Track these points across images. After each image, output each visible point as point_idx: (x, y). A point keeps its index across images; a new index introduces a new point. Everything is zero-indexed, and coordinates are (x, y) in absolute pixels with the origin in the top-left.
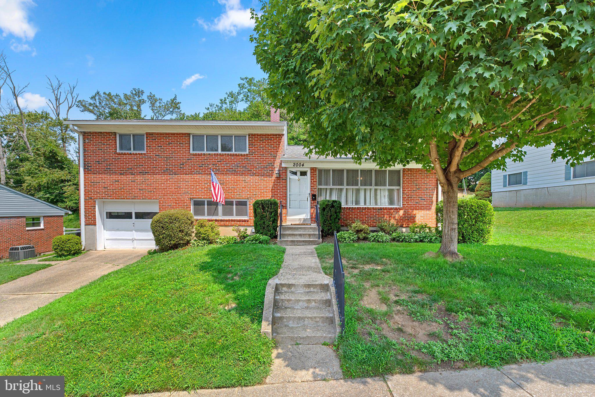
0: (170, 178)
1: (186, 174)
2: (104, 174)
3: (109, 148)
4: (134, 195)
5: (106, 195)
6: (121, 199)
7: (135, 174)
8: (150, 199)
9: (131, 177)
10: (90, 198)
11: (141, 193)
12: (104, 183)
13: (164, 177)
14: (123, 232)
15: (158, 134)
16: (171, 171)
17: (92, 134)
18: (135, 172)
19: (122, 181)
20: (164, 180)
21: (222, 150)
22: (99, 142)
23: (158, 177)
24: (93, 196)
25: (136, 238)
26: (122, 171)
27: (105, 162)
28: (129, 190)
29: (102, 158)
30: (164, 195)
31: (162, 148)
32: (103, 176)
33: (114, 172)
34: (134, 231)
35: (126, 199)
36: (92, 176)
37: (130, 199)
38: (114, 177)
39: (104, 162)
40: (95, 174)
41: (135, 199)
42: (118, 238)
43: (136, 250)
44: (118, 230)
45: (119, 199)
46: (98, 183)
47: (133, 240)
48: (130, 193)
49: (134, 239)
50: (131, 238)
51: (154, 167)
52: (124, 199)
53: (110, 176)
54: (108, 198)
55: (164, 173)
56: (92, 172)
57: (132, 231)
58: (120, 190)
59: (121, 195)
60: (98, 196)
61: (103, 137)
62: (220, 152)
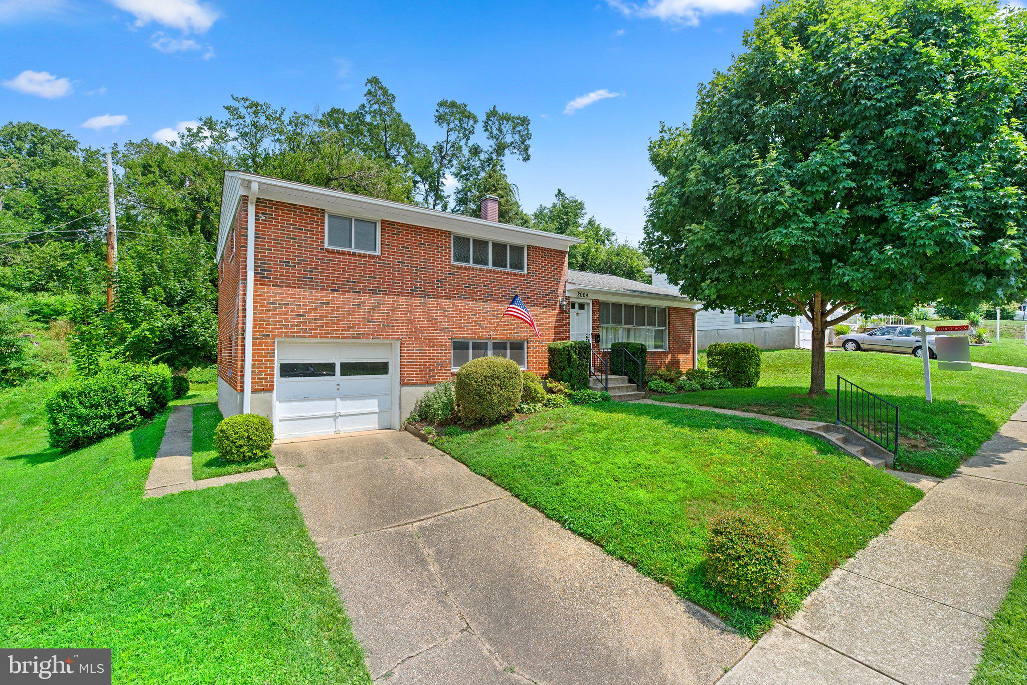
0: (421, 303)
1: (446, 298)
2: (298, 288)
3: (310, 238)
4: (356, 331)
5: (302, 329)
6: (332, 337)
7: (360, 292)
8: (386, 338)
9: (352, 297)
10: (264, 335)
11: (370, 328)
12: (296, 305)
13: (412, 301)
14: (317, 402)
15: (402, 225)
16: (423, 291)
17: (274, 205)
18: (362, 289)
19: (336, 304)
20: (411, 305)
21: (494, 265)
22: (291, 224)
23: (401, 299)
24: (272, 332)
25: (343, 412)
26: (336, 284)
27: (301, 264)
28: (348, 321)
29: (296, 256)
30: (410, 332)
31: (409, 251)
32: (296, 292)
33: (320, 286)
34: (338, 400)
35: (342, 338)
36: (272, 290)
37: (349, 337)
38: (320, 295)
39: (299, 263)
40: (278, 286)
41: (359, 338)
42: (305, 414)
43: (342, 435)
44: (305, 399)
45: (327, 337)
46: (285, 304)
47: (335, 417)
48: (351, 327)
49: (337, 415)
50: (332, 413)
51: (396, 283)
52: (338, 337)
53: (311, 292)
54: (305, 337)
55: (411, 294)
56: (272, 282)
57: (334, 399)
58: (331, 320)
59: (331, 330)
60: (282, 332)
61: (298, 215)
62: (490, 266)
